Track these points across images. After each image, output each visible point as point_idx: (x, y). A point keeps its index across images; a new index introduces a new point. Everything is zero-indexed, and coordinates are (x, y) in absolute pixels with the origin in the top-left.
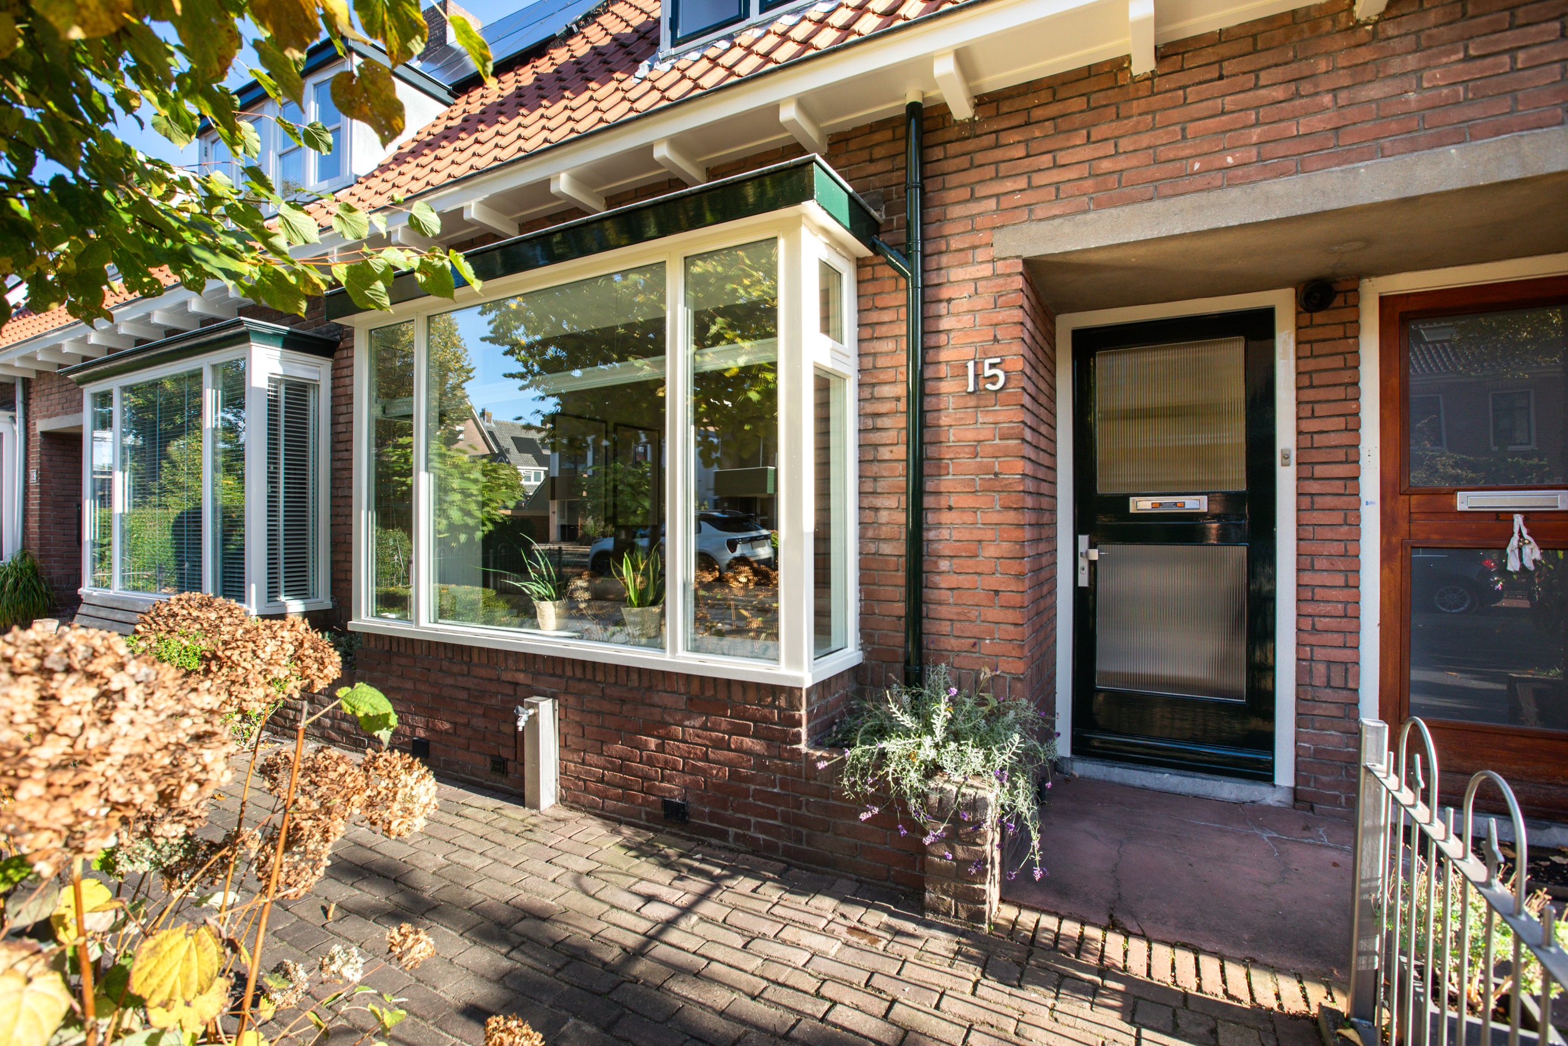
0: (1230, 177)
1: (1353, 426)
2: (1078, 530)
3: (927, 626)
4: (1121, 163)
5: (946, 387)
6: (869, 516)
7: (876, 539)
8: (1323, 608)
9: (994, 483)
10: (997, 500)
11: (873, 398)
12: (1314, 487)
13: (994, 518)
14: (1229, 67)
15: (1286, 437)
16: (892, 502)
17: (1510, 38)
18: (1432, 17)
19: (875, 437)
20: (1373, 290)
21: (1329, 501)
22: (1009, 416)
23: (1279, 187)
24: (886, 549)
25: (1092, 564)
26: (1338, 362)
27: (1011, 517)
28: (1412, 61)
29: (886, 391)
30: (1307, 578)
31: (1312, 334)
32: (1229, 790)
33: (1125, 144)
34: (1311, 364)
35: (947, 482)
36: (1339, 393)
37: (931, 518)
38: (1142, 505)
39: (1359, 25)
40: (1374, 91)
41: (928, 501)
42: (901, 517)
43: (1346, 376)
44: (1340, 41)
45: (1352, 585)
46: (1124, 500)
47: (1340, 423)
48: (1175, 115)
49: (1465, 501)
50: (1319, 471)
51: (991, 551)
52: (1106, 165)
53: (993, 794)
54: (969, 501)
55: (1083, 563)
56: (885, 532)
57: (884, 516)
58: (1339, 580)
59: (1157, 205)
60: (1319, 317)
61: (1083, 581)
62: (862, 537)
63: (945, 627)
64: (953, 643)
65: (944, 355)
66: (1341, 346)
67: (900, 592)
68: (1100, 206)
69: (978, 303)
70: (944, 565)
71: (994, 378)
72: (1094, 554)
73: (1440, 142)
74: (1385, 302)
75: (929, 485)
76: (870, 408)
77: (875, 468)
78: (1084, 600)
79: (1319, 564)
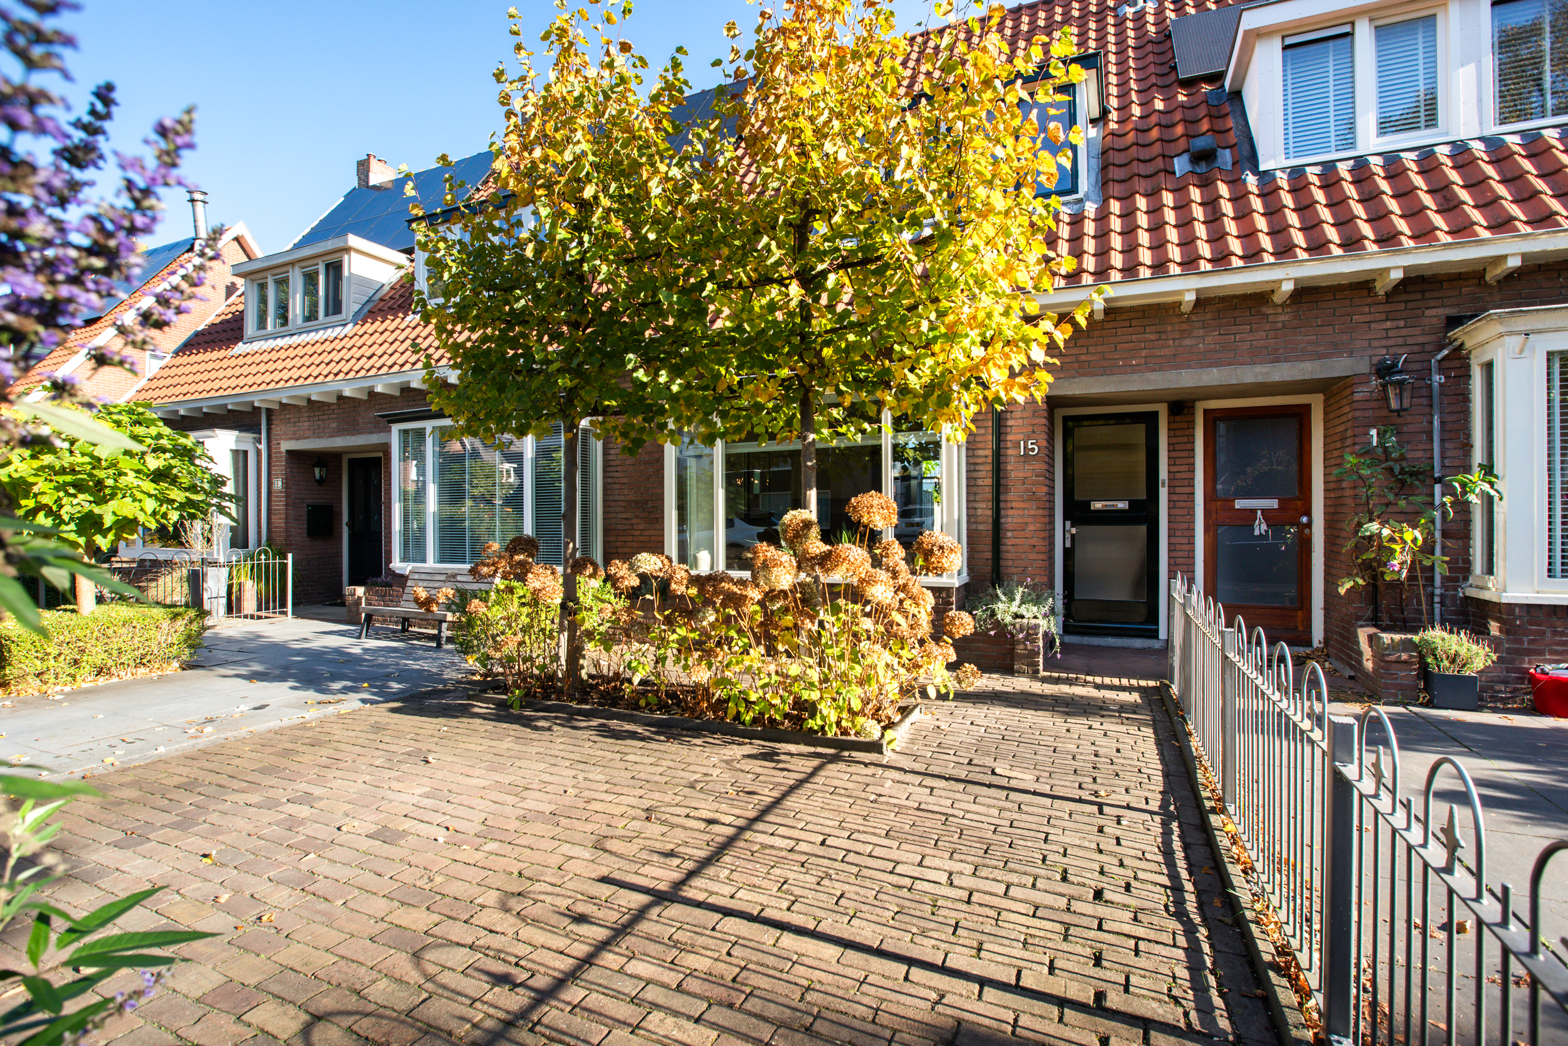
0: (1134, 370)
1: (1192, 471)
2: (1065, 519)
3: (1002, 563)
4: (1090, 358)
5: (1010, 452)
6: (972, 512)
7: (976, 523)
8: (1180, 554)
9: (1032, 497)
10: (1034, 505)
11: (974, 456)
12: (1175, 498)
13: (1033, 512)
14: (1134, 323)
15: (1163, 474)
16: (984, 505)
17: (1234, 329)
18: (1208, 316)
19: (975, 474)
20: (1200, 407)
21: (1182, 504)
22: (1041, 467)
23: (1153, 376)
24: (981, 527)
25: (1073, 536)
26: (1185, 439)
27: (1041, 512)
28: (1201, 332)
29: (981, 453)
30: (1173, 540)
31: (1174, 426)
32: (1138, 643)
33: (1091, 350)
34: (1174, 440)
35: (1011, 496)
36: (1186, 454)
37: (1003, 512)
38: (1098, 505)
39: (1183, 314)
40: (1188, 342)
41: (1002, 505)
42: (990, 513)
43: (1189, 446)
44: (1176, 320)
45: (1192, 543)
46: (1088, 503)
47: (1186, 468)
48: (1112, 339)
49: (1239, 504)
50: (1178, 490)
51: (1031, 527)
52: (1083, 358)
53: (1043, 623)
54: (1021, 505)
55: (1068, 535)
56: (980, 519)
57: (979, 512)
58: (1186, 540)
59: (1104, 378)
60: (1178, 418)
61: (1068, 545)
62: (968, 522)
63: (1010, 563)
64: (1014, 570)
65: (1009, 437)
66: (1187, 432)
67: (989, 548)
68: (1080, 375)
69: (1026, 415)
70: (1009, 534)
71: (1033, 450)
72: (1074, 531)
73: (1210, 365)
74: (1206, 412)
75: (1002, 498)
76: (972, 460)
77: (975, 489)
78: (1068, 553)
79: (1178, 533)
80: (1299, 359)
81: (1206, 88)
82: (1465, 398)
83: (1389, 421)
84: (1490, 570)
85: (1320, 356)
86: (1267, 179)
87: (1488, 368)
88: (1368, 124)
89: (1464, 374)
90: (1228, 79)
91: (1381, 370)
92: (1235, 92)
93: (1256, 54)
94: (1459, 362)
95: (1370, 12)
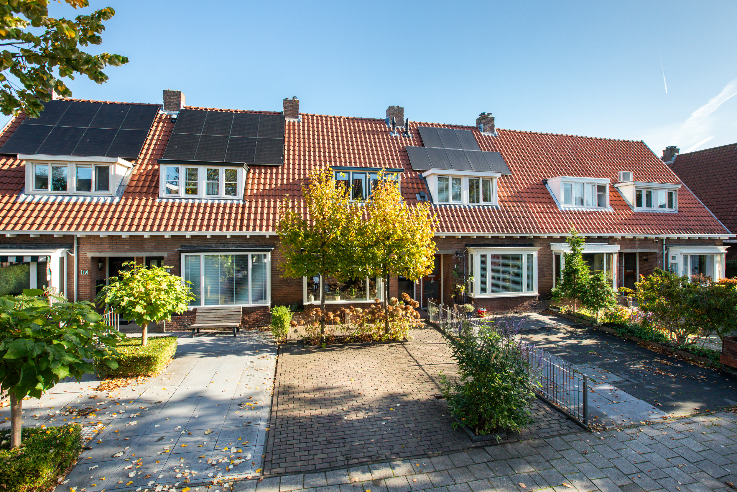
80: (444, 250)
81: (418, 173)
82: (468, 259)
83: (458, 263)
84: (472, 292)
85: (447, 249)
86: (435, 205)
87: (472, 255)
88: (451, 197)
89: (468, 255)
90: (424, 175)
91: (457, 254)
92: (425, 178)
93: (432, 176)
94: (467, 253)
95: (452, 175)
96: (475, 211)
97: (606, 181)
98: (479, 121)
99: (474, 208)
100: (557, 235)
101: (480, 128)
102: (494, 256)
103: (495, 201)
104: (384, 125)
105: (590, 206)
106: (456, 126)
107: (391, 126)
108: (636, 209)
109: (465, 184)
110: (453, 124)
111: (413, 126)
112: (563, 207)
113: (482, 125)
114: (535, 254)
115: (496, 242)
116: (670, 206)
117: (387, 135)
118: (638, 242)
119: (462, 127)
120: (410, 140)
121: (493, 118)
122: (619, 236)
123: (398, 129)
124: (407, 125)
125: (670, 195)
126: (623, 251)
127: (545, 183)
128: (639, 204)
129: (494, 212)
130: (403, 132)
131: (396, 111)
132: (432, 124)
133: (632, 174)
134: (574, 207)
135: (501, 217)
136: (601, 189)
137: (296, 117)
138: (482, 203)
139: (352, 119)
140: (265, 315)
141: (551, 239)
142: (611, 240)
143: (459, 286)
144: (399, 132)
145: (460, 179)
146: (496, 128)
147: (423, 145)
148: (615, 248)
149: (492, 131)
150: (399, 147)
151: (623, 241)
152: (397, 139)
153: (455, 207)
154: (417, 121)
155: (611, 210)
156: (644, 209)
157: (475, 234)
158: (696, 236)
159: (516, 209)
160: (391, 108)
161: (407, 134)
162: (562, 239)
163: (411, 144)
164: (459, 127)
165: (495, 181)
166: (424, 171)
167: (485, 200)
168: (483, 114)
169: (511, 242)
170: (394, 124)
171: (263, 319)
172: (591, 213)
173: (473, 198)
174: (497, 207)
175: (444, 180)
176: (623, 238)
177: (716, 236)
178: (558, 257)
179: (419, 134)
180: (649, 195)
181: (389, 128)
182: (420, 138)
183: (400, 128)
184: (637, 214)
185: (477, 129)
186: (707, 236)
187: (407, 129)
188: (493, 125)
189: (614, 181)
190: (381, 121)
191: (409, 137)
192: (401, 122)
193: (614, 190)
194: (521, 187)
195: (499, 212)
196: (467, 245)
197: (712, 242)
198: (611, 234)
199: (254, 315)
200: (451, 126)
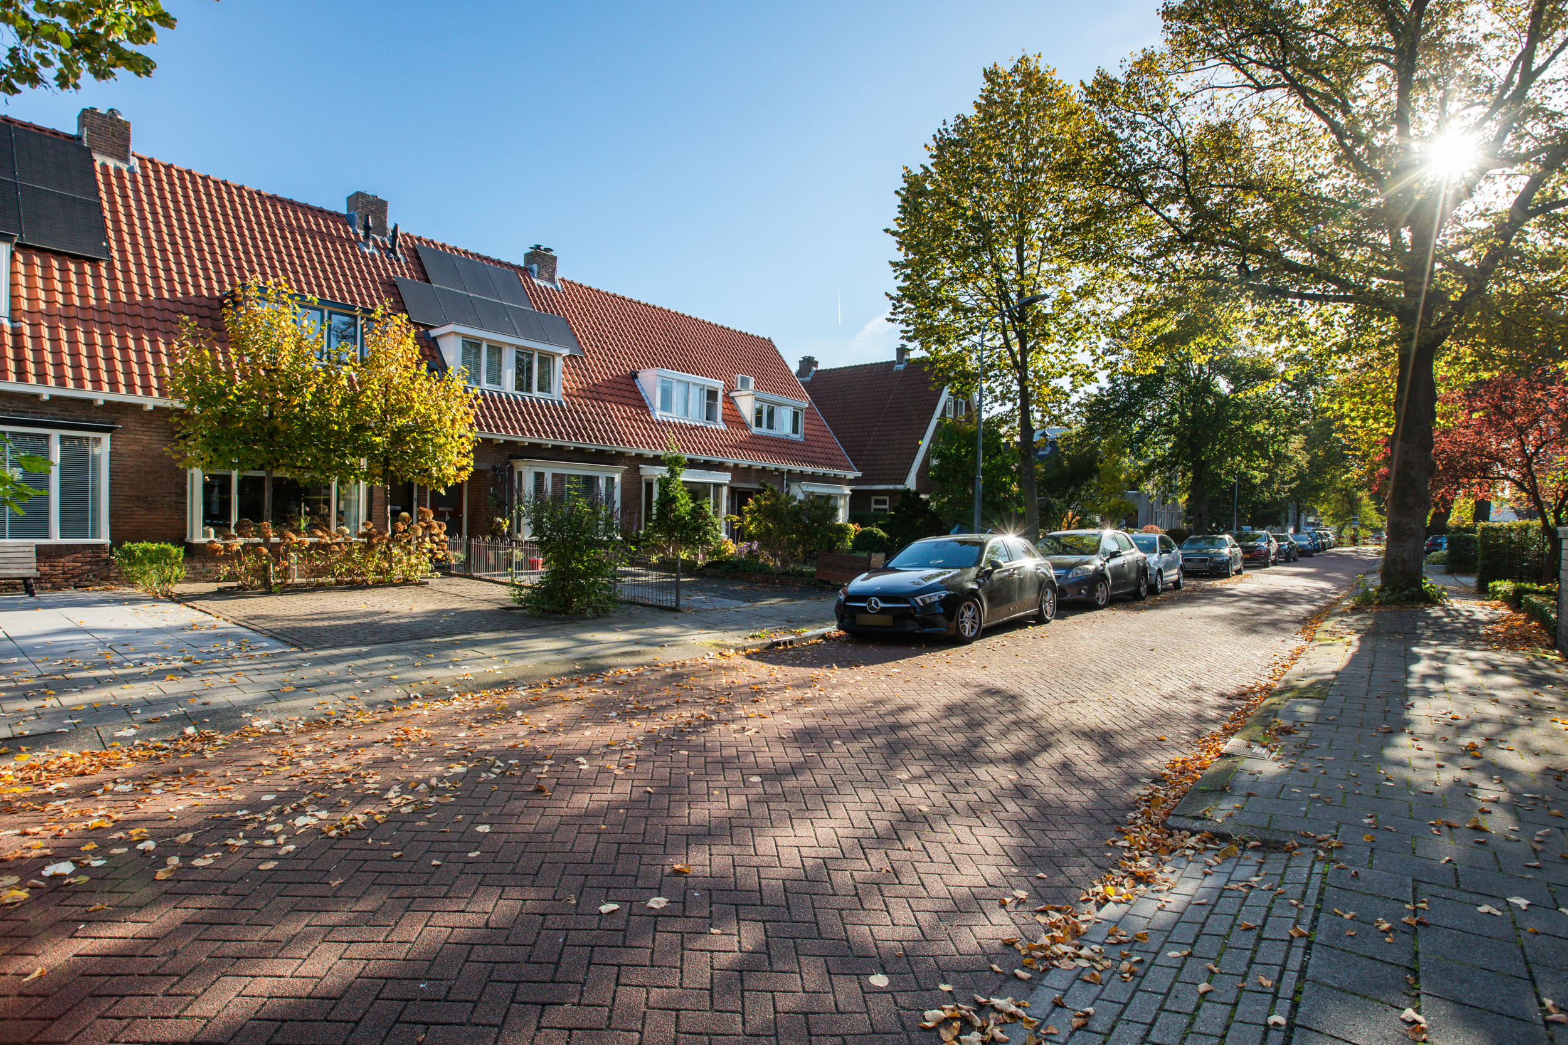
81: (422, 329)
82: (512, 480)
83: (496, 485)
85: (478, 461)
87: (520, 473)
88: (484, 378)
89: (512, 473)
90: (433, 333)
91: (494, 469)
92: (435, 339)
93: (453, 337)
94: (511, 469)
95: (488, 340)
96: (526, 405)
97: (718, 384)
98: (529, 258)
99: (524, 400)
100: (649, 452)
101: (531, 270)
102: (554, 475)
103: (557, 393)
104: (344, 225)
105: (695, 416)
106: (487, 259)
107: (361, 233)
108: (755, 430)
109: (509, 359)
110: (483, 253)
111: (406, 242)
112: (658, 415)
113: (535, 267)
114: (617, 478)
115: (558, 453)
116: (795, 431)
117: (352, 248)
118: (754, 474)
119: (499, 262)
120: (400, 267)
121: (554, 259)
122: (730, 461)
123: (375, 240)
124: (395, 236)
125: (796, 415)
126: (735, 485)
127: (634, 376)
128: (759, 423)
129: (556, 409)
130: (385, 248)
131: (371, 203)
132: (443, 246)
133: (752, 380)
134: (674, 416)
135: (567, 418)
136: (712, 395)
137: (126, 160)
138: (536, 393)
139: (270, 198)
140: (97, 563)
141: (641, 458)
142: (720, 467)
143: (499, 520)
144: (376, 245)
145: (500, 350)
146: (558, 276)
147: (428, 281)
148: (725, 478)
149: (552, 280)
150: (380, 275)
151: (735, 470)
152: (374, 260)
153: (491, 395)
154: (415, 233)
155: (722, 427)
156: (764, 430)
157: (527, 439)
158: (821, 470)
159: (591, 409)
160: (358, 195)
161: (395, 254)
162: (656, 461)
163: (404, 274)
164: (493, 261)
165: (559, 362)
166: (432, 327)
167: (540, 389)
168: (538, 247)
169: (580, 455)
170: (367, 228)
171: (91, 571)
172: (697, 428)
173: (523, 383)
174: (560, 403)
175: (471, 346)
176: (736, 465)
177: (841, 473)
178: (649, 486)
179: (418, 258)
180: (771, 414)
181: (356, 234)
182: (422, 266)
183: (378, 239)
184: (755, 437)
185: (525, 271)
186: (831, 472)
187: (393, 244)
188: (554, 270)
189: (729, 389)
190: (335, 216)
191: (398, 260)
192: (382, 229)
193: (729, 400)
194: (597, 378)
195: (563, 410)
196: (511, 457)
197: (837, 480)
198: (719, 459)
199: (66, 563)
200: (479, 256)
